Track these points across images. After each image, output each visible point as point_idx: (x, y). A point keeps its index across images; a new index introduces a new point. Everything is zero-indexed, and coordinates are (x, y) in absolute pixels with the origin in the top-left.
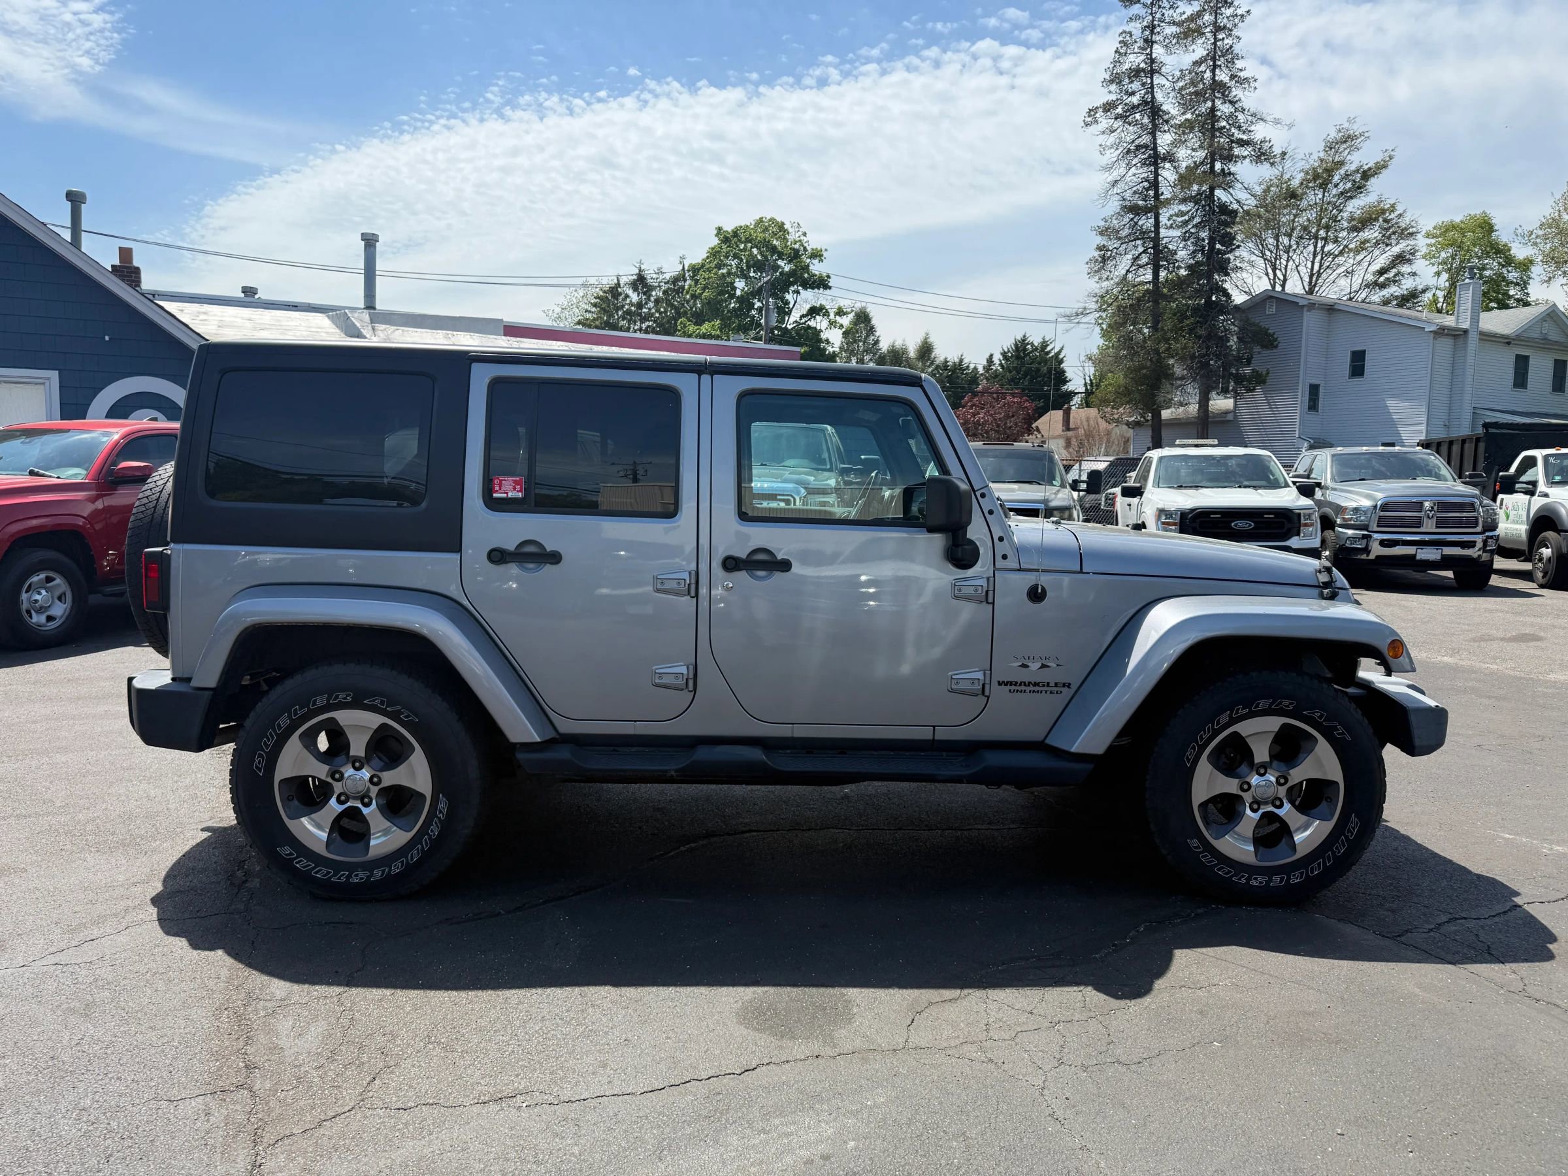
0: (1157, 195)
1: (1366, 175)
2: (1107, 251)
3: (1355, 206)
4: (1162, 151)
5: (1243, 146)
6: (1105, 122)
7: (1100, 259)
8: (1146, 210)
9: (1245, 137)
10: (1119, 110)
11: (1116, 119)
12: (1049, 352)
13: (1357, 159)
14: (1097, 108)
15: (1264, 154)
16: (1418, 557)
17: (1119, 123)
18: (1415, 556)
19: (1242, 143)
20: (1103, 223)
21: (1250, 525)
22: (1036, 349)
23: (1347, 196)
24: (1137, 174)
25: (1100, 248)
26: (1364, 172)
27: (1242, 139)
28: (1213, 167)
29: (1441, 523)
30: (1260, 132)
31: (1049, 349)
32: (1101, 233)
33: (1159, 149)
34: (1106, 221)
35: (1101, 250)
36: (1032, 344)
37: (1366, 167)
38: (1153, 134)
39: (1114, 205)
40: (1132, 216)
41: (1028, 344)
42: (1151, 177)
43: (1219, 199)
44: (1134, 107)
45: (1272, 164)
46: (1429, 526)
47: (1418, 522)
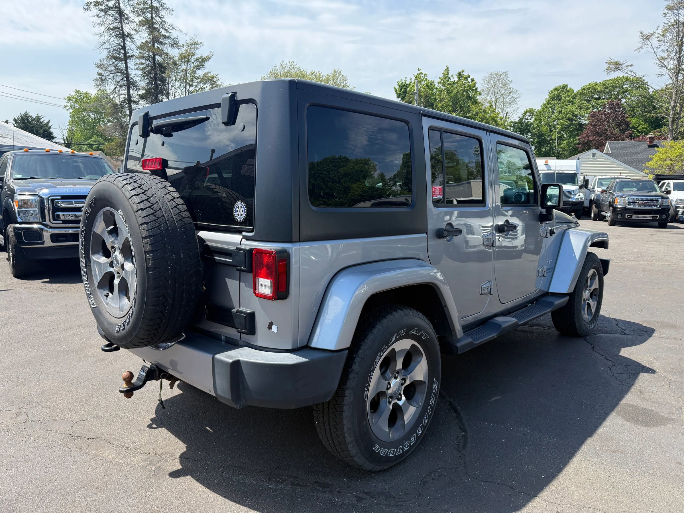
0: (125, 53)
1: (204, 60)
2: (103, 76)
3: (200, 73)
4: (126, 32)
5: (165, 38)
6: (95, 11)
7: (100, 80)
8: (121, 60)
9: (167, 34)
10: (103, 7)
11: (101, 11)
12: (41, 123)
13: (200, 53)
14: (91, 3)
15: (176, 44)
17: (102, 14)
19: (165, 37)
20: (99, 62)
22: (34, 119)
23: (197, 68)
24: (115, 41)
25: (100, 74)
26: (203, 59)
27: (165, 35)
28: (153, 45)
30: (174, 34)
31: (41, 120)
32: (98, 67)
33: (124, 31)
34: (101, 61)
35: (100, 75)
36: (31, 117)
37: (203, 57)
38: (121, 23)
39: (104, 54)
40: (114, 61)
41: (29, 116)
42: (122, 44)
43: (158, 60)
44: (110, 8)
45: (179, 48)
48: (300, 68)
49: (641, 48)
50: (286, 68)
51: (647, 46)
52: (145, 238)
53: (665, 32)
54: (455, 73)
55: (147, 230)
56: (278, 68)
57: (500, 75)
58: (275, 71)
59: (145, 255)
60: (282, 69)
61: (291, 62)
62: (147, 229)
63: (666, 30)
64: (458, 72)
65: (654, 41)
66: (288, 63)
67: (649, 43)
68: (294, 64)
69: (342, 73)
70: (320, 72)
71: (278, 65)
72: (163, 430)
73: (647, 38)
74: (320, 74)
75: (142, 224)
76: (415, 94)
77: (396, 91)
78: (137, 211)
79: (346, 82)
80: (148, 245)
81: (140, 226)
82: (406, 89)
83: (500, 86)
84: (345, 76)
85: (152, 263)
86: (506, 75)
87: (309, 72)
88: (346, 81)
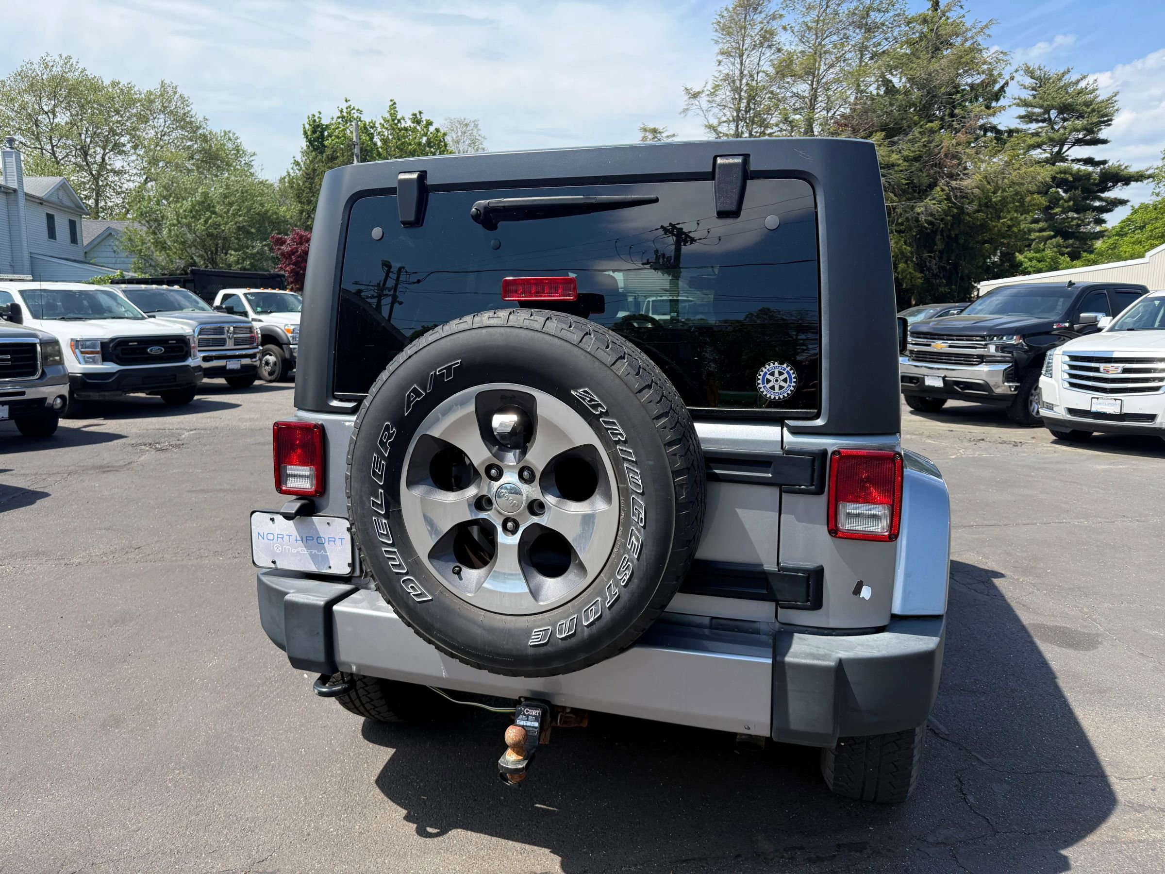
16: (228, 367)
18: (225, 366)
21: (161, 350)
29: (237, 342)
46: (230, 345)
47: (223, 342)
48: (87, 72)
49: (687, 109)
50: (54, 69)
51: (696, 107)
52: (670, 444)
53: (716, 87)
54: (408, 116)
55: (671, 429)
56: (35, 66)
57: (466, 125)
58: (30, 72)
59: (674, 479)
60: (46, 68)
61: (64, 57)
62: (670, 427)
63: (718, 86)
64: (411, 113)
65: (703, 100)
66: (58, 59)
67: (697, 103)
68: (72, 61)
69: (178, 89)
70: (133, 83)
71: (36, 60)
72: (458, 834)
73: (695, 95)
74: (130, 89)
75: (658, 418)
76: (354, 145)
77: (305, 133)
78: (640, 391)
79: (189, 109)
80: (678, 457)
81: (655, 421)
82: (322, 133)
83: (467, 143)
84: (186, 96)
85: (687, 494)
86: (476, 126)
87: (107, 82)
88: (188, 106)
